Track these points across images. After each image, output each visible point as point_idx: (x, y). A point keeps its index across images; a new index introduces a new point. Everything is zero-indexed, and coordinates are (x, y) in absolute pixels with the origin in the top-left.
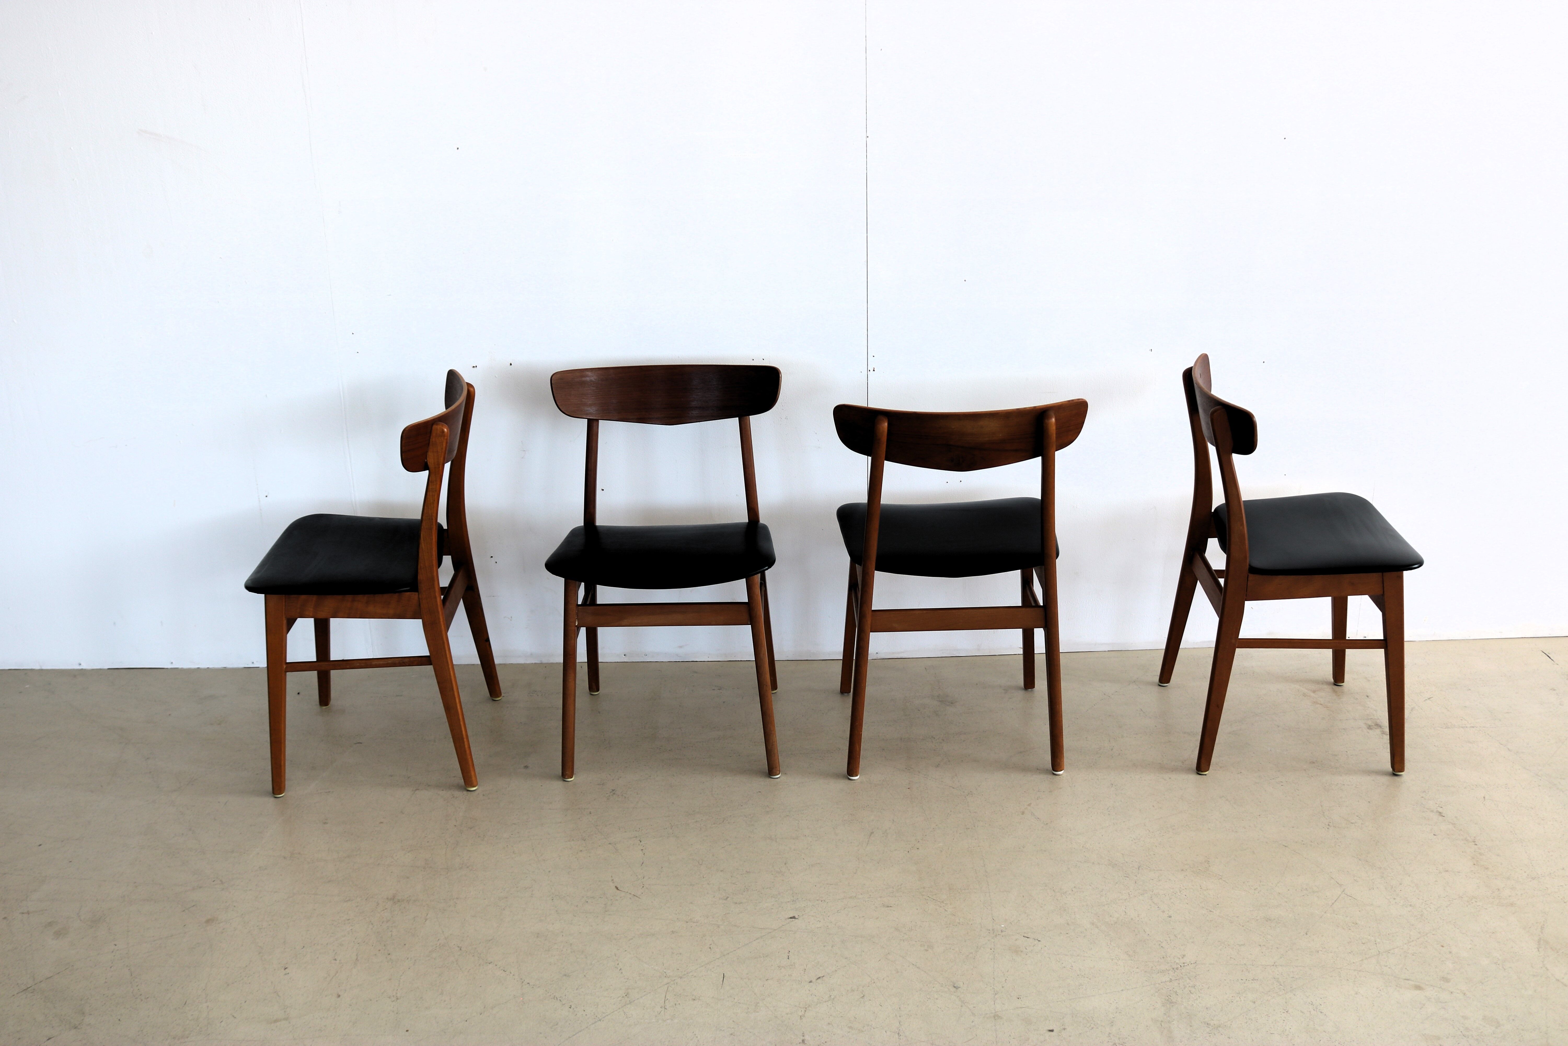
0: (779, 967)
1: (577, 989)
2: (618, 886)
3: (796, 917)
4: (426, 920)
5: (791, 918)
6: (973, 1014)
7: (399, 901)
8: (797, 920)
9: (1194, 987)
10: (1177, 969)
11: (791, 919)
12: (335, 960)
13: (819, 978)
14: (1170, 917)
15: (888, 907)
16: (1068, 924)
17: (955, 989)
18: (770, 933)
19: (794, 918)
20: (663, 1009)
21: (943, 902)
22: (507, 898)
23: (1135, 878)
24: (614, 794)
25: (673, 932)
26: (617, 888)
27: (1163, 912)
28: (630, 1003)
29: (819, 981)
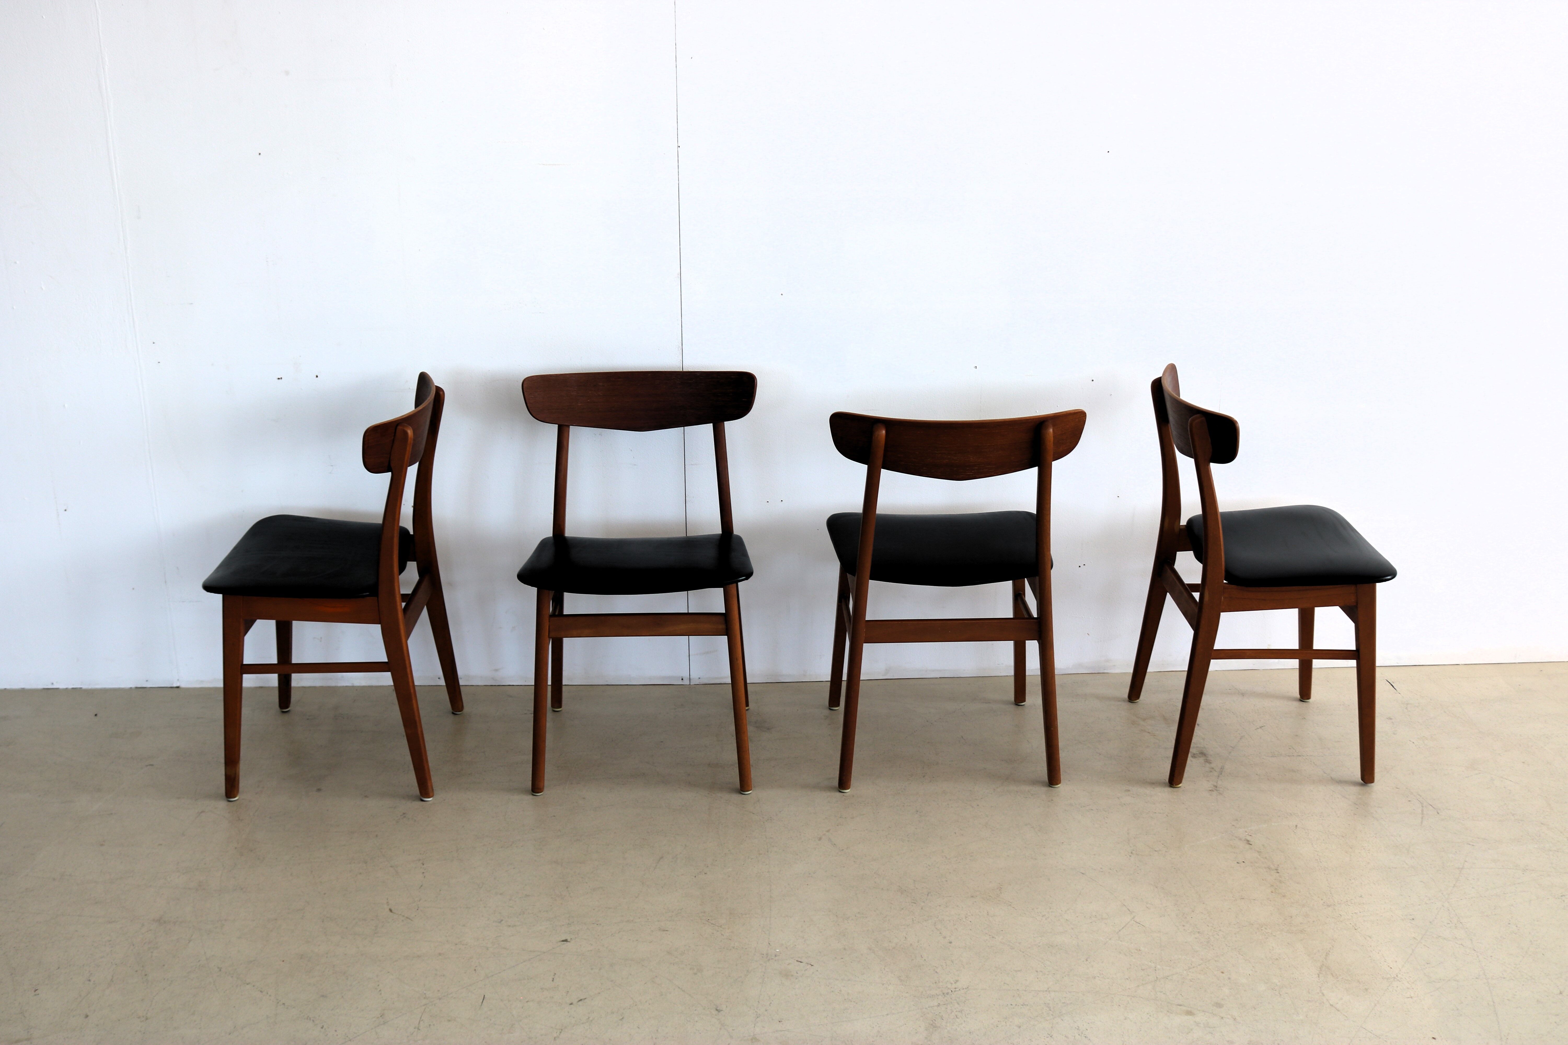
0: (542, 989)
1: (332, 1010)
2: (393, 909)
3: (569, 940)
4: (190, 941)
5: (563, 941)
6: (731, 1037)
7: (165, 922)
8: (568, 943)
9: (961, 1011)
10: (948, 994)
11: (563, 943)
12: (90, 980)
13: (581, 1000)
14: (951, 943)
15: (664, 931)
16: (845, 949)
17: (717, 1012)
18: (539, 955)
19: (566, 941)
20: (417, 1029)
21: (721, 926)
22: (276, 919)
23: (923, 904)
24: (405, 817)
25: (440, 954)
26: (391, 910)
27: (945, 938)
28: (384, 1023)
29: (580, 1003)
